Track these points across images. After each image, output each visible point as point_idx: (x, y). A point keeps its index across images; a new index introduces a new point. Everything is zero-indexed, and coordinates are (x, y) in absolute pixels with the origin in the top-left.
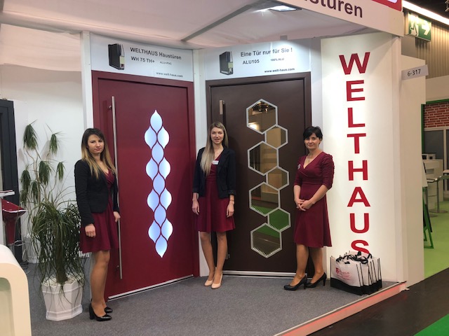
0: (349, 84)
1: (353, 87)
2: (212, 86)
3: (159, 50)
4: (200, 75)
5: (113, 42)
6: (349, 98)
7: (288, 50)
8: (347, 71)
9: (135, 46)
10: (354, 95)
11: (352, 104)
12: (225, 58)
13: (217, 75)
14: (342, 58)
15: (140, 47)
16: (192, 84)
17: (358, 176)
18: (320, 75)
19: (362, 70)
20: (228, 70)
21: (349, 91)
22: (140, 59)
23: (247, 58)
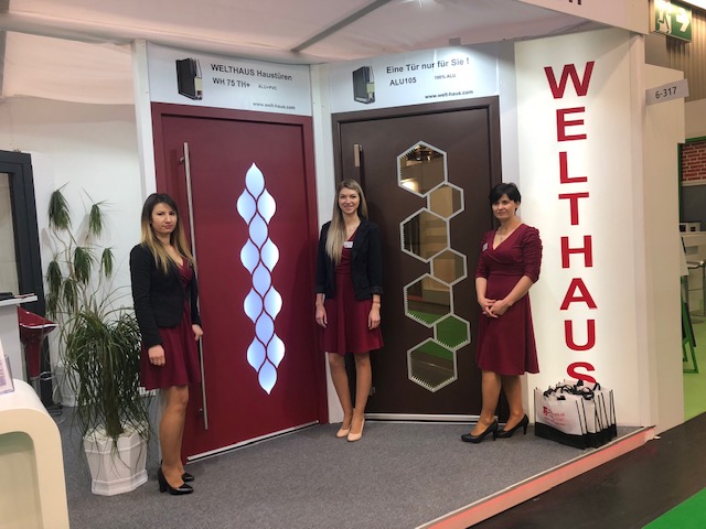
0: (560, 113)
1: (568, 117)
2: (341, 122)
3: (256, 67)
4: (323, 105)
5: (183, 56)
6: (562, 137)
7: (461, 62)
8: (558, 92)
9: (217, 61)
10: (569, 131)
11: (566, 146)
12: (361, 77)
13: (350, 104)
14: (549, 71)
15: (226, 63)
16: (310, 120)
17: (577, 260)
18: (514, 99)
19: (582, 90)
20: (366, 96)
21: (561, 124)
22: (226, 82)
23: (397, 76)
